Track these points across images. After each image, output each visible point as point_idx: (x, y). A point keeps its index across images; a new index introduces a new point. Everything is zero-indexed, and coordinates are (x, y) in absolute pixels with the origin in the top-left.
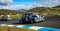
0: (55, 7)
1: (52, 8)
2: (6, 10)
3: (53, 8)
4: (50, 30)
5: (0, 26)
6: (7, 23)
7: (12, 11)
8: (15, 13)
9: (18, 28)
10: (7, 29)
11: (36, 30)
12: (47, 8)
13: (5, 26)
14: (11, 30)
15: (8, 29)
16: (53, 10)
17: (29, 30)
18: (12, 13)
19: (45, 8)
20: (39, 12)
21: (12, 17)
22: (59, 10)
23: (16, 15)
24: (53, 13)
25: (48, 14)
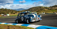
0: (52, 7)
1: (49, 7)
2: (6, 10)
3: (51, 7)
4: (48, 28)
5: (0, 24)
6: (7, 22)
7: (11, 10)
8: (14, 12)
9: (17, 27)
10: (6, 27)
11: (35, 28)
12: (45, 7)
13: (5, 24)
14: (10, 28)
15: (8, 27)
16: (50, 9)
17: (28, 28)
18: (11, 12)
19: (43, 7)
20: (37, 12)
21: (12, 16)
22: (56, 9)
23: (15, 14)
24: (51, 12)
25: (46, 13)
